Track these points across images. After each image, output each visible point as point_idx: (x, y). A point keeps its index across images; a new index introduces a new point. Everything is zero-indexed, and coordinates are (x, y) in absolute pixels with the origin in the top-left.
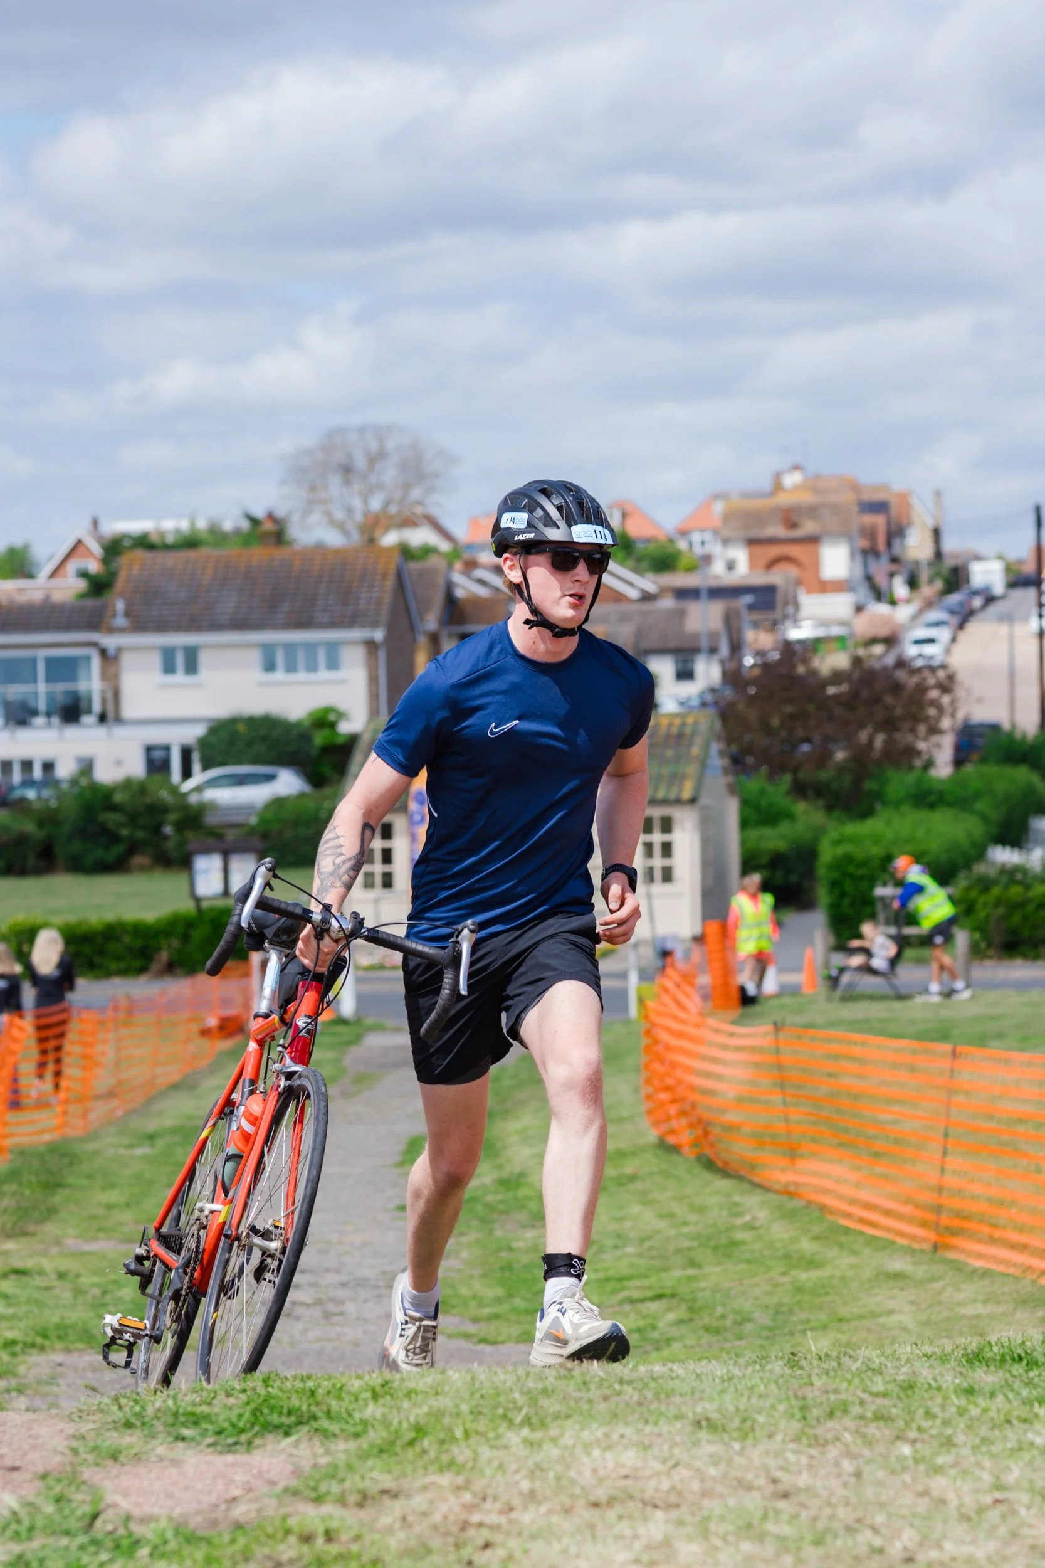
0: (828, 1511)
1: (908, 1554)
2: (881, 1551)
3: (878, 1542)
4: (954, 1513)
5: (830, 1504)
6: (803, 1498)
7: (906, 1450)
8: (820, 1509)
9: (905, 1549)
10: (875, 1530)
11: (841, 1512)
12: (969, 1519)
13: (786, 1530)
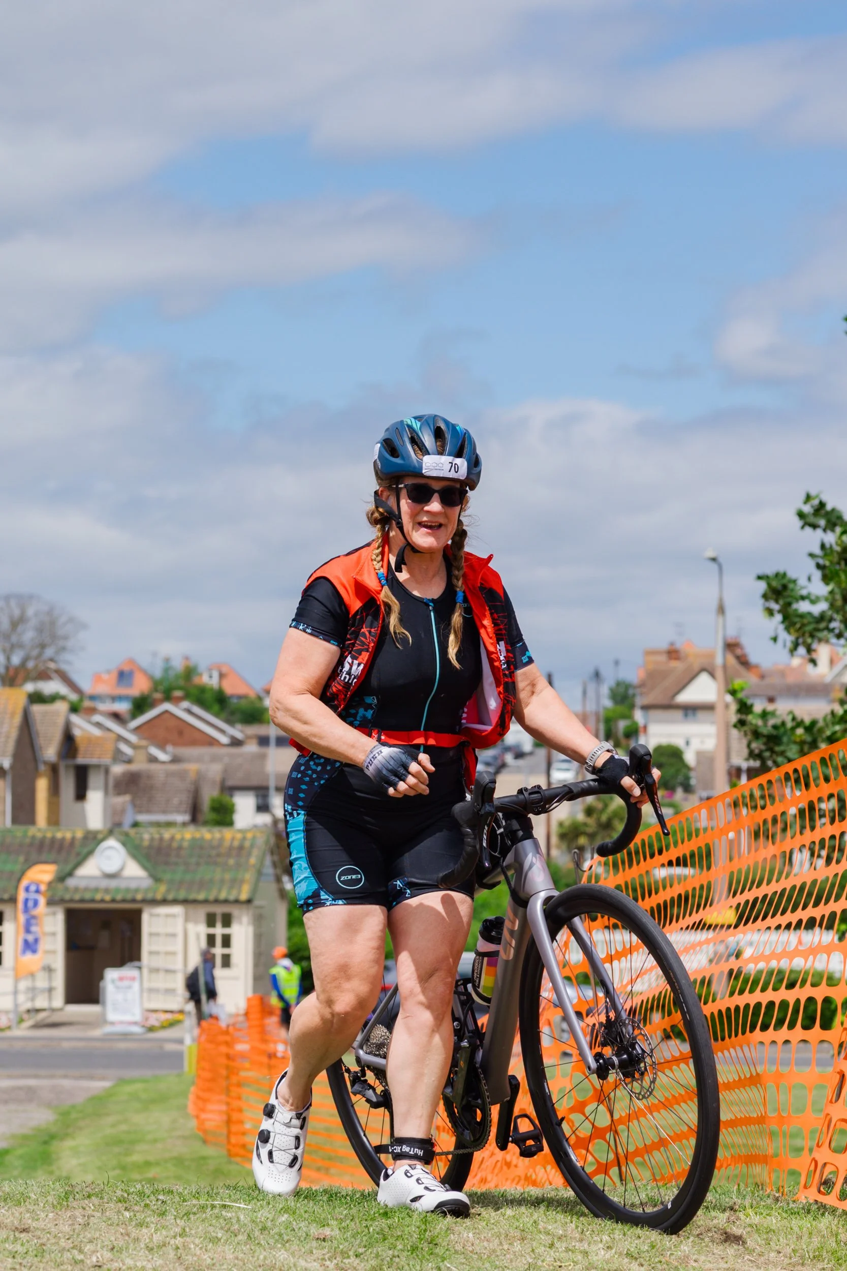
0: (53, 1241)
1: (99, 1264)
2: (82, 1261)
3: (80, 1257)
4: (143, 1246)
5: (55, 1237)
6: (38, 1233)
7: (127, 1214)
8: (48, 1239)
9: (97, 1262)
10: (81, 1251)
11: (63, 1243)
12: (151, 1250)
13: (18, 1248)
